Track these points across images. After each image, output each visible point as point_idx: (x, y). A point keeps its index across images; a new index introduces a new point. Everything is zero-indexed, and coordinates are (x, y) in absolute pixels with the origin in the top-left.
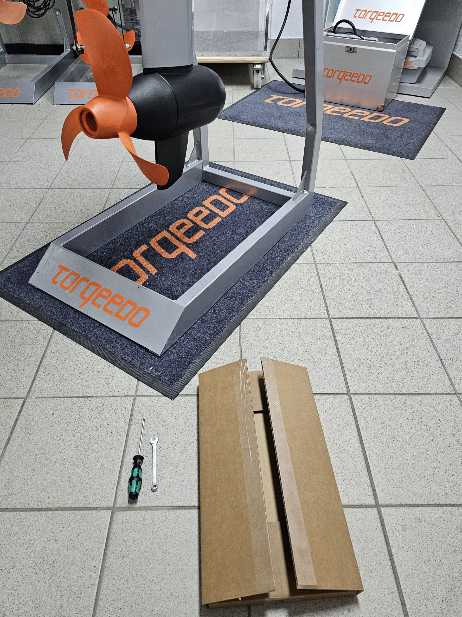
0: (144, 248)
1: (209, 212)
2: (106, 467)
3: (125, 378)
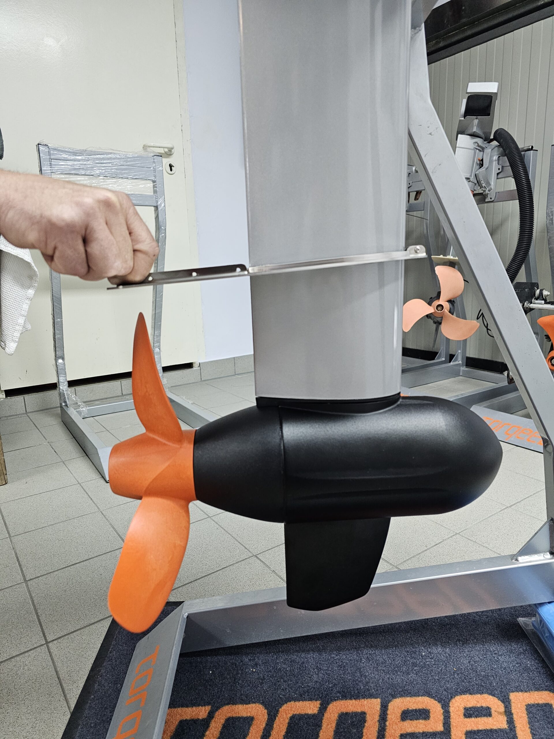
0: (312, 708)
1: (505, 725)
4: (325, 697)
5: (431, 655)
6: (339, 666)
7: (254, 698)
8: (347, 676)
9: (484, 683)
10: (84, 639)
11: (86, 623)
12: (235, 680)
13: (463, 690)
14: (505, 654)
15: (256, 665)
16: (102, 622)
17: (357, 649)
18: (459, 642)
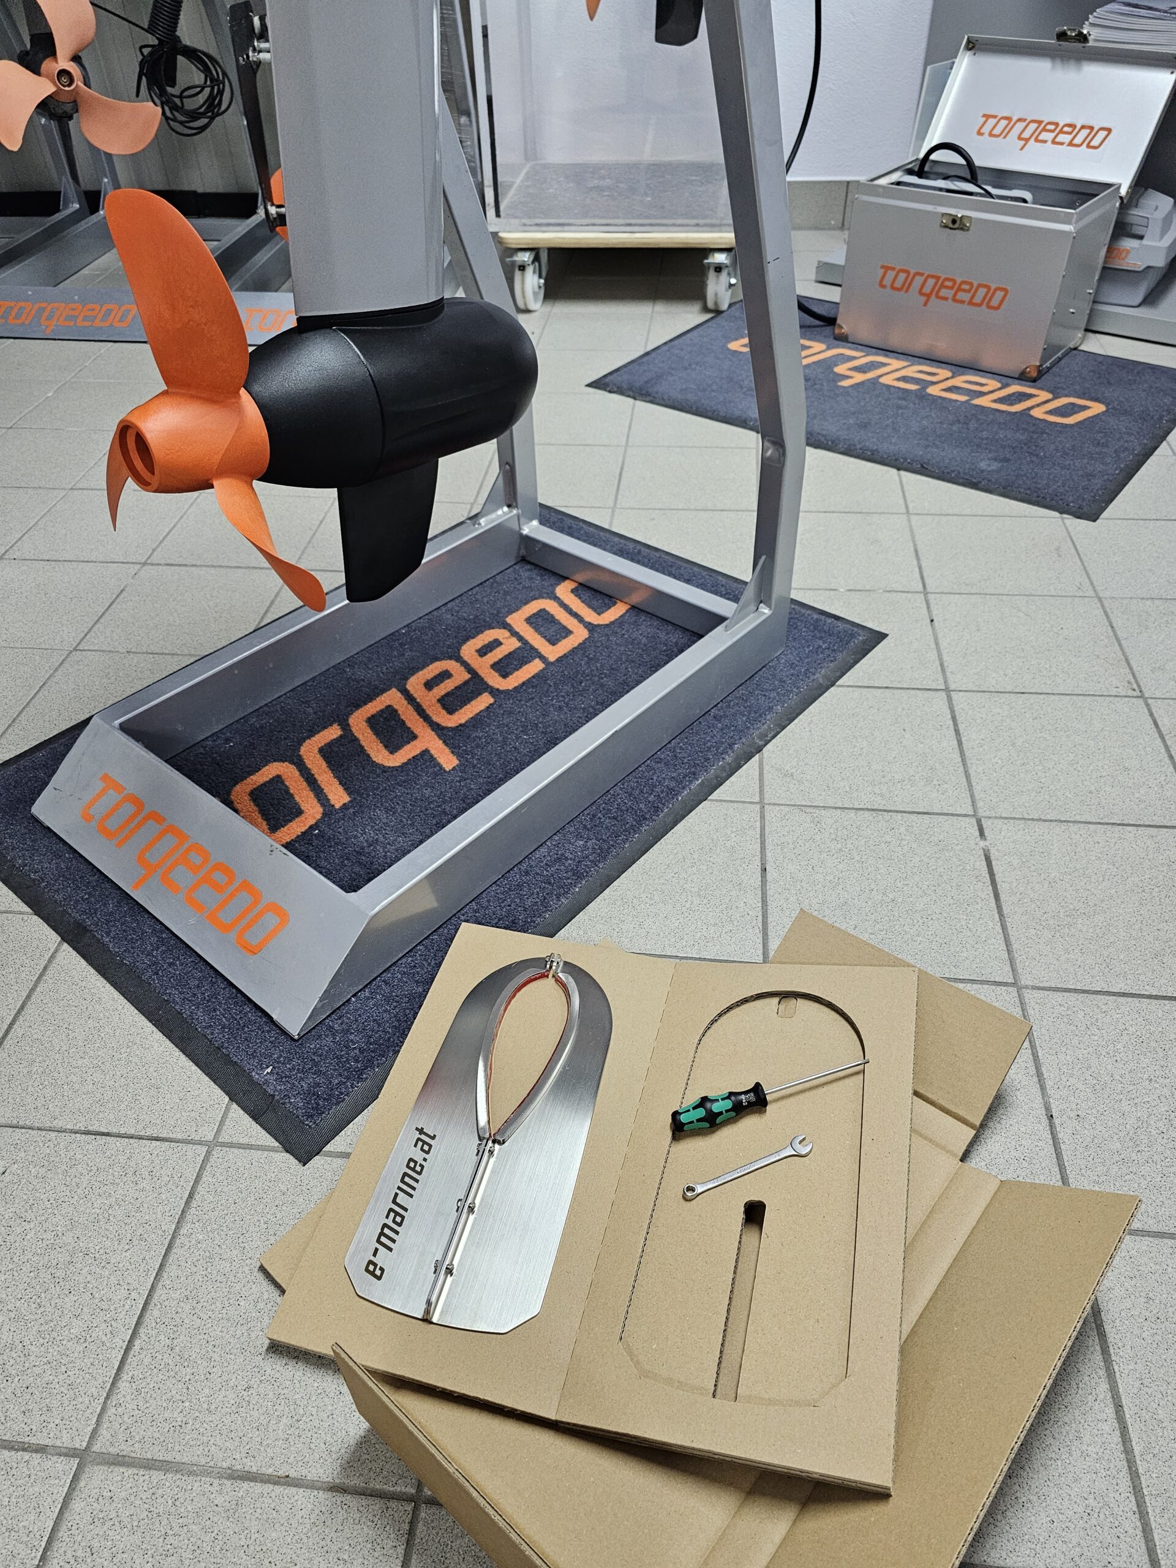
0: (333, 732)
1: (518, 644)
2: (93, 1335)
3: (200, 1091)
4: (336, 719)
7: (259, 764)
8: (343, 691)
9: (479, 623)
13: (464, 639)
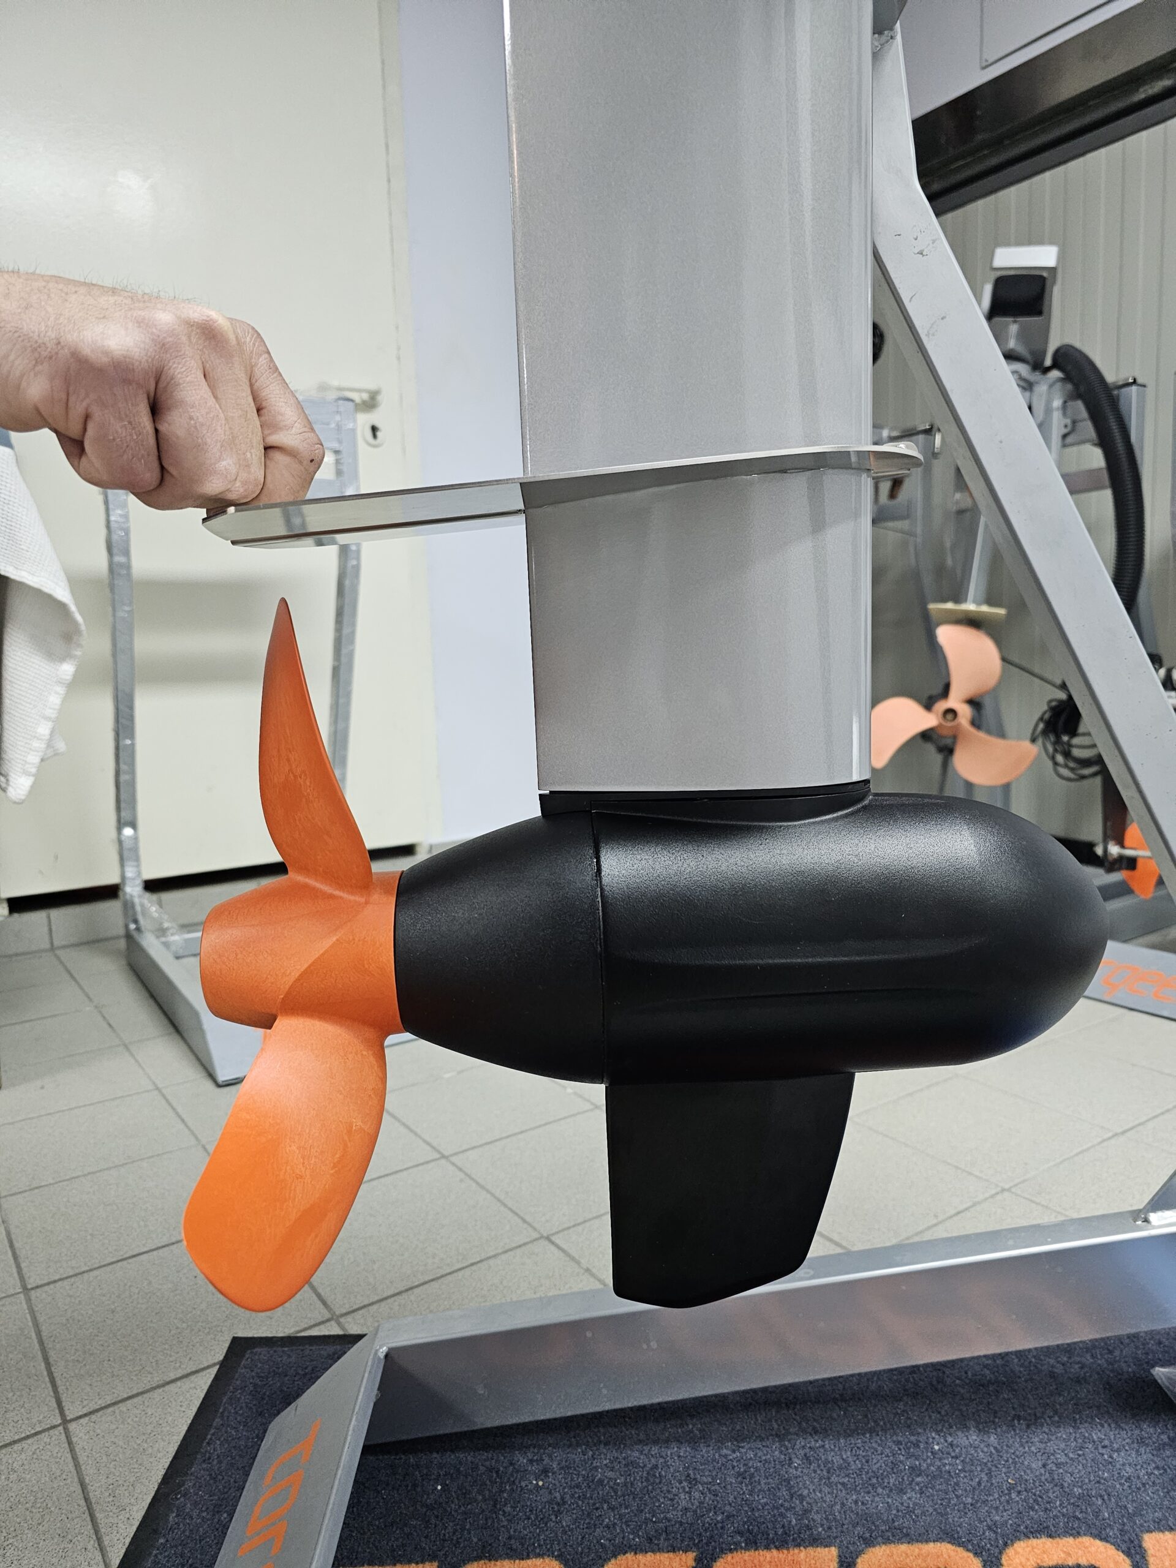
4: (707, 1544)
5: (954, 1451)
6: (739, 1474)
7: (539, 1545)
8: (758, 1496)
9: (1081, 1512)
10: (150, 1413)
11: (157, 1379)
12: (495, 1506)
13: (1032, 1528)
14: (1127, 1448)
15: (545, 1471)
16: (193, 1378)
17: (780, 1437)
18: (1019, 1421)
